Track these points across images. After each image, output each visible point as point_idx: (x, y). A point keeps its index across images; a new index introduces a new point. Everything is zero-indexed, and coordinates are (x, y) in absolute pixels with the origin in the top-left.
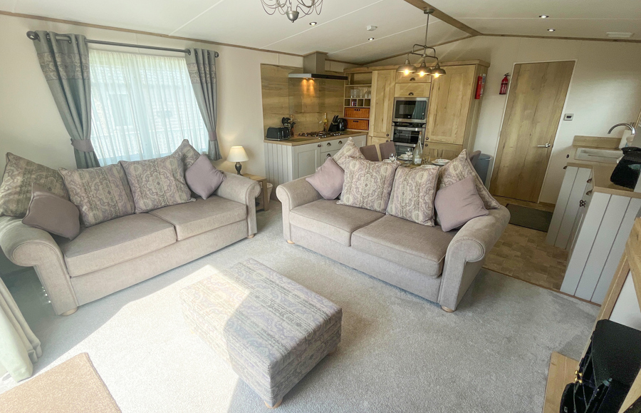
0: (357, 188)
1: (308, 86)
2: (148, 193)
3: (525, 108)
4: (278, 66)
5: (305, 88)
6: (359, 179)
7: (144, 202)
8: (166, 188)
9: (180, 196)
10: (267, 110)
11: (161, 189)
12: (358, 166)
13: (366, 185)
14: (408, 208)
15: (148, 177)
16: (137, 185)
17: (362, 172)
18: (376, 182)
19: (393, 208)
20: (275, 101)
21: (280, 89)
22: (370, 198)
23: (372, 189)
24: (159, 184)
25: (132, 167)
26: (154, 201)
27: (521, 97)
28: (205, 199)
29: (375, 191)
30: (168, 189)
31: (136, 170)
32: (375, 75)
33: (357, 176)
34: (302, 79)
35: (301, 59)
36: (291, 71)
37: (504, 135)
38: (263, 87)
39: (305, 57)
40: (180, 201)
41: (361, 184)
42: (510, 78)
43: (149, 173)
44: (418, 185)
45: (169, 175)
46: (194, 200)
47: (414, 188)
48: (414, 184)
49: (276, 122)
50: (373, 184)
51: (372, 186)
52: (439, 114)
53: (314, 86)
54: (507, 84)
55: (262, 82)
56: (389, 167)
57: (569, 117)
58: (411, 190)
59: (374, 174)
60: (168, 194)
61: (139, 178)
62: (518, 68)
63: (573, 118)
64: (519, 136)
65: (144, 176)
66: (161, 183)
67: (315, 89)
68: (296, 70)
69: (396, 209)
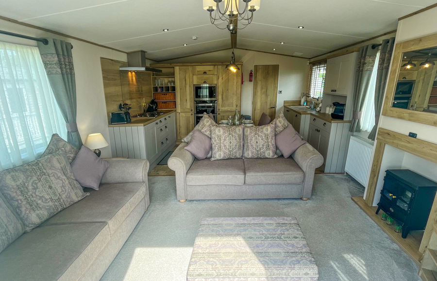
0: (225, 146)
1: (132, 77)
2: (39, 202)
3: (262, 88)
4: (112, 60)
5: (130, 79)
6: (225, 140)
7: (38, 215)
8: (60, 190)
9: (76, 194)
10: (109, 98)
11: (54, 194)
12: (222, 131)
13: (230, 143)
14: (262, 150)
15: (36, 184)
16: (21, 197)
17: (226, 135)
18: (236, 139)
19: (249, 154)
20: (113, 89)
21: (115, 80)
22: (234, 151)
23: (234, 144)
24: (50, 187)
25: (9, 176)
26: (49, 209)
27: (259, 83)
28: (97, 189)
29: (236, 145)
30: (62, 191)
31: (14, 179)
32: (177, 69)
33: (223, 138)
34: (128, 71)
35: (125, 55)
36: (120, 65)
37: (254, 103)
38: (104, 78)
39: (128, 54)
40: (76, 199)
41: (227, 143)
42: (253, 73)
43: (35, 178)
44: (266, 135)
45: (59, 174)
46: (88, 194)
47: (264, 137)
48: (263, 135)
49: (115, 108)
50: (234, 141)
51: (234, 142)
52: (224, 94)
53: (135, 76)
54: (252, 76)
55: (103, 74)
56: (240, 128)
57: (281, 92)
58: (262, 139)
59: (234, 134)
60: (64, 196)
61: (22, 189)
62: (256, 67)
63: (282, 92)
64: (261, 104)
65: (30, 184)
66: (53, 186)
67: (136, 79)
68: (124, 65)
69: (252, 153)
